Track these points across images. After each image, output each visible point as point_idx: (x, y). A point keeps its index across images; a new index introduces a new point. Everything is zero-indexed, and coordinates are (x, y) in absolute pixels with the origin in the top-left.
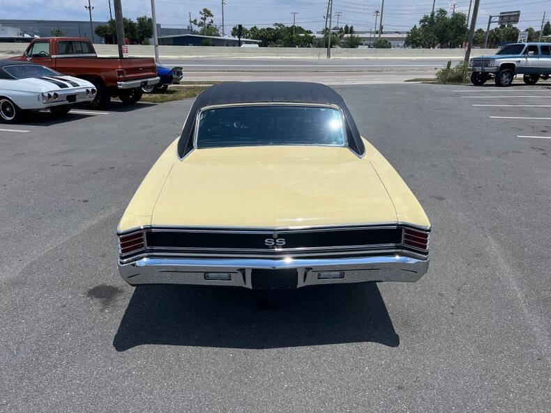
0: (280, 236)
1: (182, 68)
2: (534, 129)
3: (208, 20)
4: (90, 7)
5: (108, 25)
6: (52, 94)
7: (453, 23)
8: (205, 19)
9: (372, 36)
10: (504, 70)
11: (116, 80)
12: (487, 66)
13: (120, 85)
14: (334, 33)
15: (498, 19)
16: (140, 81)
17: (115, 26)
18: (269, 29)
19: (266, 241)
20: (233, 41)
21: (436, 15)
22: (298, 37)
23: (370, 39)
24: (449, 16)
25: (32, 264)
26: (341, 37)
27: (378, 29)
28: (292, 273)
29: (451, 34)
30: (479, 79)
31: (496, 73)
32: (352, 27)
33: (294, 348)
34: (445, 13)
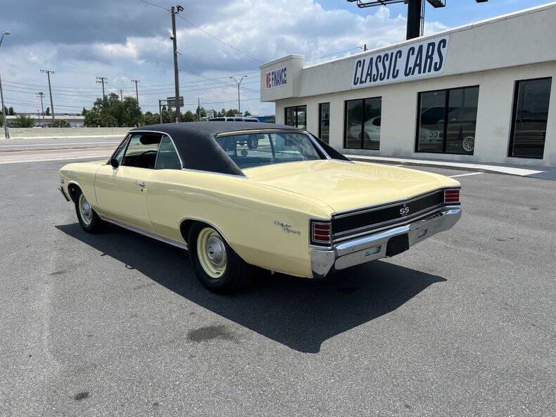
0: (407, 205)
7: (127, 106)
9: (41, 117)
15: (166, 103)
19: (401, 211)
21: (109, 98)
24: (122, 99)
32: (12, 108)
34: (117, 97)
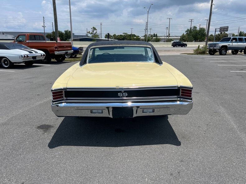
0: (125, 92)
1: (83, 48)
2: (237, 69)
3: (95, 31)
4: (44, 27)
5: (52, 34)
6: (26, 56)
7: (200, 32)
8: (93, 31)
9: (166, 38)
10: (223, 48)
11: (54, 51)
12: (215, 47)
13: (56, 53)
14: (149, 37)
15: (219, 30)
16: (65, 52)
17: (54, 34)
18: (121, 35)
19: (119, 94)
20: (105, 40)
21: (192, 28)
22: (133, 38)
23: (165, 39)
24: (198, 29)
25: (12, 117)
26: (152, 38)
27: (168, 35)
28: (130, 109)
29: (199, 36)
30: (212, 52)
31: (219, 50)
32: (156, 34)
33: (132, 147)
34: (196, 28)
